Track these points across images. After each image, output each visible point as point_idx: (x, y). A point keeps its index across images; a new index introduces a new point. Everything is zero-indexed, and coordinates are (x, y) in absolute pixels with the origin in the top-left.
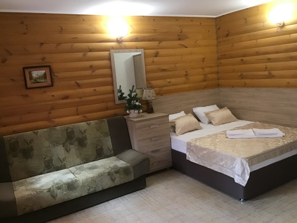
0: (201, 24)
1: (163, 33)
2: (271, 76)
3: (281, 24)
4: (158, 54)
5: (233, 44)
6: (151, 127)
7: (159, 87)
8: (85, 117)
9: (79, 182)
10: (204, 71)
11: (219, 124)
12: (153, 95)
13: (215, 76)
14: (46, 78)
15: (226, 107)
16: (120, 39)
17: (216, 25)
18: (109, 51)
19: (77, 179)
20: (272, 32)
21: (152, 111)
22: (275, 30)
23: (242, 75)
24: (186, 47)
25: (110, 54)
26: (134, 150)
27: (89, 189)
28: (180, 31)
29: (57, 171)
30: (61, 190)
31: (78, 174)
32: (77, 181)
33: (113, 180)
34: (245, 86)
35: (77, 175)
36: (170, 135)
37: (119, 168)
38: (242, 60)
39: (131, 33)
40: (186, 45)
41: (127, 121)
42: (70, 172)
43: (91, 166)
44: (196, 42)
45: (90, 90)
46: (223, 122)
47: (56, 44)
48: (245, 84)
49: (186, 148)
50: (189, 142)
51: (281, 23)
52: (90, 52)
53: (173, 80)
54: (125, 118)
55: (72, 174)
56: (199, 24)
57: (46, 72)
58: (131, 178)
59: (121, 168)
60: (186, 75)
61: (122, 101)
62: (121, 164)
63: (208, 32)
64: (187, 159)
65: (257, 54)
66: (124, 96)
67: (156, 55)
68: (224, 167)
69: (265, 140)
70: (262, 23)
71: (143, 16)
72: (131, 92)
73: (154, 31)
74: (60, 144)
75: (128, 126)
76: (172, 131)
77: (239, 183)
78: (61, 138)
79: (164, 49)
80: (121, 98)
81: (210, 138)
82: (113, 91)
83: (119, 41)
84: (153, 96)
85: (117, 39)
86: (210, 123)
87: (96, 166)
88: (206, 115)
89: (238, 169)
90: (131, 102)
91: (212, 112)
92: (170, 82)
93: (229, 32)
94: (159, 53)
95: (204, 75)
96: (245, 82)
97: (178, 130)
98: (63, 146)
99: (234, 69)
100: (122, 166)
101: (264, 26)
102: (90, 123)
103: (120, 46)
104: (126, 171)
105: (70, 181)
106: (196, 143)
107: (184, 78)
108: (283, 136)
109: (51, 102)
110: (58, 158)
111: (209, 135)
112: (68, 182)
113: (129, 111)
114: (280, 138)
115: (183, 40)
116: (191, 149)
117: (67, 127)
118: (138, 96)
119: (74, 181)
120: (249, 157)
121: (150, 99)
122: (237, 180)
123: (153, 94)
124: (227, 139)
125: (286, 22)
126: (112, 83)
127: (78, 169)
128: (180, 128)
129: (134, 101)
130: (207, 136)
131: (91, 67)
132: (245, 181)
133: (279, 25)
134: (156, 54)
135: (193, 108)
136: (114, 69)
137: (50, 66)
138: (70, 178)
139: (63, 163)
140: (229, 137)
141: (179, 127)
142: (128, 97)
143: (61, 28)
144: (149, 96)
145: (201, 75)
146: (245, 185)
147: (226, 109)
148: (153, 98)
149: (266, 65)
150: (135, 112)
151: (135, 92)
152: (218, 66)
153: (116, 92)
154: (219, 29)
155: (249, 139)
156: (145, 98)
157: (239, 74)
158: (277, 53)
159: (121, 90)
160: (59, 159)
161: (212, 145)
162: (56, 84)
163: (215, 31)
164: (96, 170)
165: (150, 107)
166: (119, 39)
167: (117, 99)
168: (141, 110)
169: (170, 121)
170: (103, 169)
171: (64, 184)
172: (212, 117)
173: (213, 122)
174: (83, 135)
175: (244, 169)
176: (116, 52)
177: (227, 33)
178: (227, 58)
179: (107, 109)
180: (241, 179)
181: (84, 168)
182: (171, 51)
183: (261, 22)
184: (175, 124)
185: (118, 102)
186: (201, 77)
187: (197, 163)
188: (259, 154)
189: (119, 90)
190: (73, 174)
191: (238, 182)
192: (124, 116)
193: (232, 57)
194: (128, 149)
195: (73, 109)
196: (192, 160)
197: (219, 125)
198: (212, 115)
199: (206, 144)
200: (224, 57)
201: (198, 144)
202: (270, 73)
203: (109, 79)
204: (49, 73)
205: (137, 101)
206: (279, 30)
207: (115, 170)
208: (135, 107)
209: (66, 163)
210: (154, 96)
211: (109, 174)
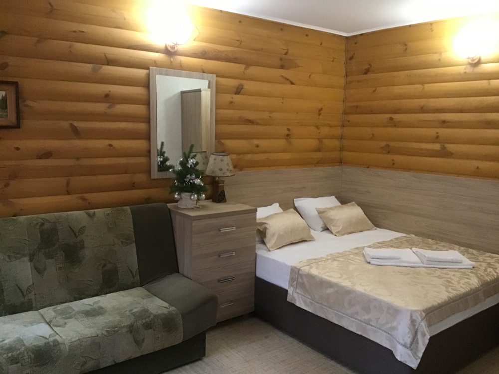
0: (321, 44)
1: (253, 50)
2: (444, 153)
3: (474, 60)
4: (242, 88)
5: (376, 87)
6: (223, 230)
7: (239, 154)
8: (84, 199)
9: (62, 347)
10: (320, 133)
11: (343, 233)
12: (227, 167)
13: (336, 143)
14: (7, 108)
15: (354, 203)
16: (173, 48)
17: (347, 51)
18: (148, 69)
19: (57, 337)
20: (454, 72)
21: (223, 199)
22: (461, 69)
23: (387, 145)
24: (292, 83)
25: (148, 75)
26: (184, 276)
27: (85, 363)
28: (285, 52)
29: (12, 314)
30: (19, 364)
31: (59, 326)
32: (59, 344)
33: (138, 342)
34: (393, 166)
35: (59, 328)
36: (255, 250)
37: (152, 317)
38: (391, 119)
39: (194, 40)
40: (292, 80)
41: (172, 215)
42: (43, 321)
43: (88, 308)
44: (310, 75)
45: (100, 144)
46: (349, 230)
47: (36, 39)
48: (393, 164)
49: (289, 277)
50: (295, 268)
51: (474, 58)
52: (108, 65)
53: (264, 143)
54: (169, 209)
55: (47, 326)
56: (319, 44)
57: (6, 95)
58: (178, 338)
59: (156, 316)
60: (288, 135)
61: (164, 172)
62: (157, 306)
63: (333, 61)
64: (288, 300)
65: (422, 110)
66: (168, 163)
67: (238, 91)
68: (370, 325)
69: (442, 273)
70: (437, 55)
71: (221, 11)
72: (186, 157)
73: (239, 43)
74: (25, 256)
75: (174, 225)
76: (258, 241)
77: (404, 362)
78: (27, 242)
79: (253, 81)
80: (163, 167)
81: (336, 260)
82: (149, 151)
83: (169, 52)
84: (227, 170)
85: (166, 47)
86: (326, 229)
87: (101, 308)
88: (319, 213)
89: (403, 332)
90: (186, 177)
91: (331, 209)
92: (258, 146)
93: (370, 65)
94: (244, 87)
95: (319, 139)
96: (393, 160)
97: (271, 241)
98: (31, 261)
99: (373, 134)
100: (160, 312)
101: (439, 60)
102: (94, 214)
103: (171, 62)
104: (167, 323)
105: (41, 342)
106: (311, 270)
107: (285, 140)
108: (473, 268)
109: (13, 162)
110: (17, 285)
111: (331, 255)
112: (35, 346)
113: (178, 195)
114: (467, 270)
115: (288, 69)
116: (300, 280)
117: (42, 219)
118: (199, 167)
119: (52, 344)
120: (426, 309)
121: (222, 175)
122: (401, 355)
123: (227, 164)
124: (369, 266)
125: (483, 58)
126: (148, 136)
127: (61, 314)
128: (276, 237)
129: (191, 175)
130: (327, 256)
131: (107, 96)
132: (417, 357)
133: (470, 62)
134: (237, 88)
135: (295, 200)
136: (155, 106)
137: (17, 82)
138: (41, 335)
139: (26, 297)
140: (372, 262)
141: (274, 235)
142: (179, 168)
143: (50, 7)
144: (221, 169)
145: (315, 139)
146: (417, 366)
147: (353, 205)
148: (228, 174)
149: (437, 133)
150: (190, 199)
151: (193, 157)
152: (343, 126)
153: (154, 153)
154: (351, 58)
155: (412, 269)
156: (213, 172)
157: (383, 144)
158: (461, 111)
159: (164, 152)
160: (19, 288)
161: (345, 277)
162: (27, 123)
163: (343, 62)
164: (101, 317)
165: (219, 192)
166: (169, 49)
167: (154, 168)
168: (203, 194)
169: (257, 222)
170: (118, 318)
171: (27, 349)
172: (332, 220)
173: (332, 228)
174: (77, 238)
175: (416, 333)
176: (161, 74)
177: (367, 67)
178: (362, 113)
179: (133, 186)
180: (410, 352)
181: (74, 312)
182: (265, 87)
183: (436, 53)
184: (266, 229)
185: (155, 174)
186: (313, 143)
187: (310, 311)
188: (442, 303)
189: (159, 152)
190: (50, 325)
191: (402, 360)
192: (168, 205)
193: (372, 112)
194: (171, 274)
195: (61, 181)
196: (300, 304)
197: (344, 235)
198: (332, 214)
199: (331, 274)
200: (357, 110)
201: (315, 271)
202: (443, 148)
203: (142, 126)
204: (14, 97)
205: (197, 177)
206: (469, 70)
207: (144, 321)
208: (193, 189)
209: (33, 297)
210: (231, 170)
211: (131, 329)
